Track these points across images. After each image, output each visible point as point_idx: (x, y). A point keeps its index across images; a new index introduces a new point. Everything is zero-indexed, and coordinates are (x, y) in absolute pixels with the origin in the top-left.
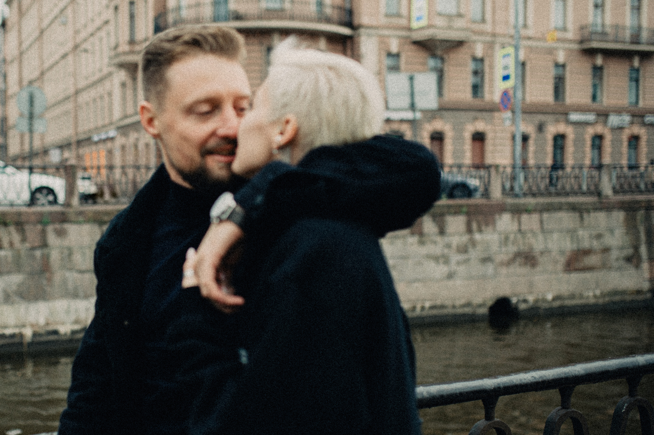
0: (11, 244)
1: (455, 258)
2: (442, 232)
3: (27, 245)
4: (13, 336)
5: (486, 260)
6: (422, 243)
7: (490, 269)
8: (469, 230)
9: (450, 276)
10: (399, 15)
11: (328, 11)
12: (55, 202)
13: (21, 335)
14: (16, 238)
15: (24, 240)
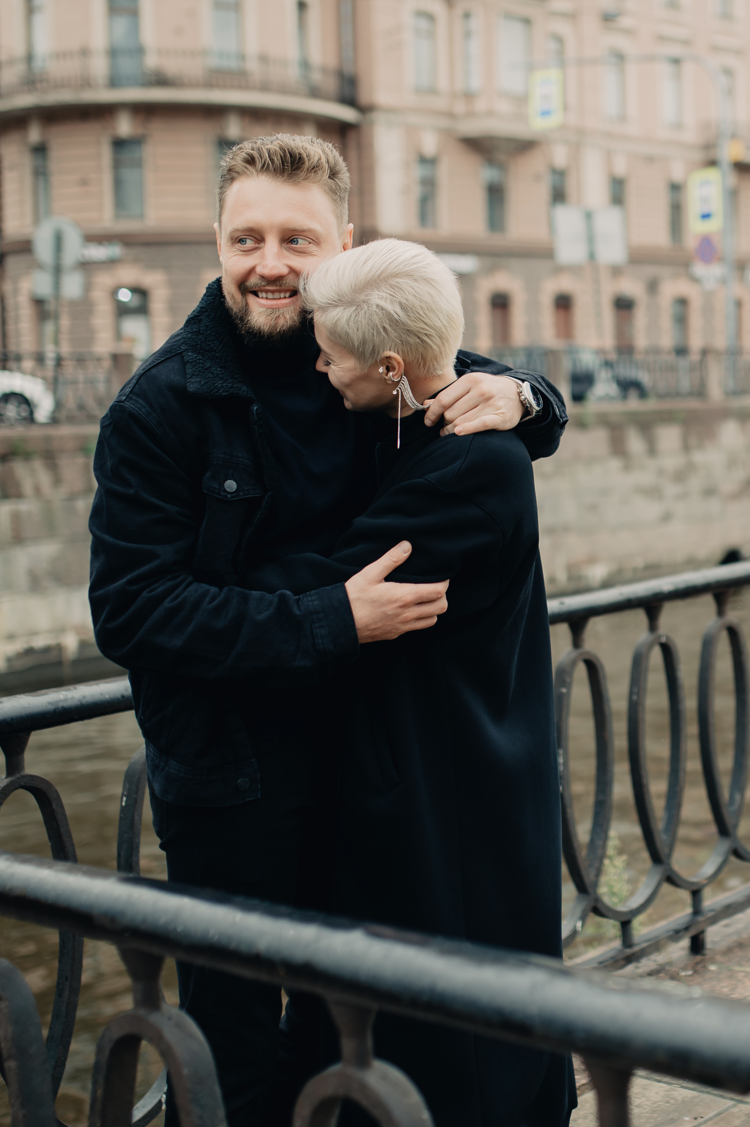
0: (38, 490)
1: (671, 489)
2: (652, 450)
3: (63, 491)
4: (47, 650)
5: (710, 492)
6: (627, 468)
7: (714, 505)
8: (686, 448)
9: (666, 518)
10: (433, 91)
11: (317, 77)
12: (31, 419)
13: (59, 648)
14: (44, 478)
15: (57, 481)
